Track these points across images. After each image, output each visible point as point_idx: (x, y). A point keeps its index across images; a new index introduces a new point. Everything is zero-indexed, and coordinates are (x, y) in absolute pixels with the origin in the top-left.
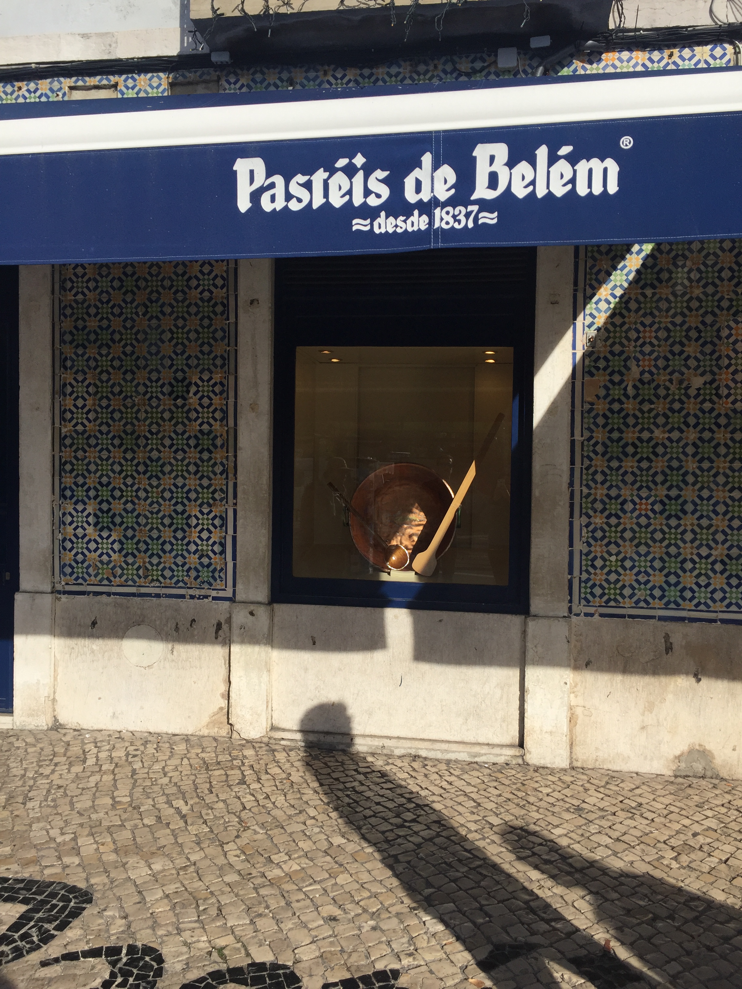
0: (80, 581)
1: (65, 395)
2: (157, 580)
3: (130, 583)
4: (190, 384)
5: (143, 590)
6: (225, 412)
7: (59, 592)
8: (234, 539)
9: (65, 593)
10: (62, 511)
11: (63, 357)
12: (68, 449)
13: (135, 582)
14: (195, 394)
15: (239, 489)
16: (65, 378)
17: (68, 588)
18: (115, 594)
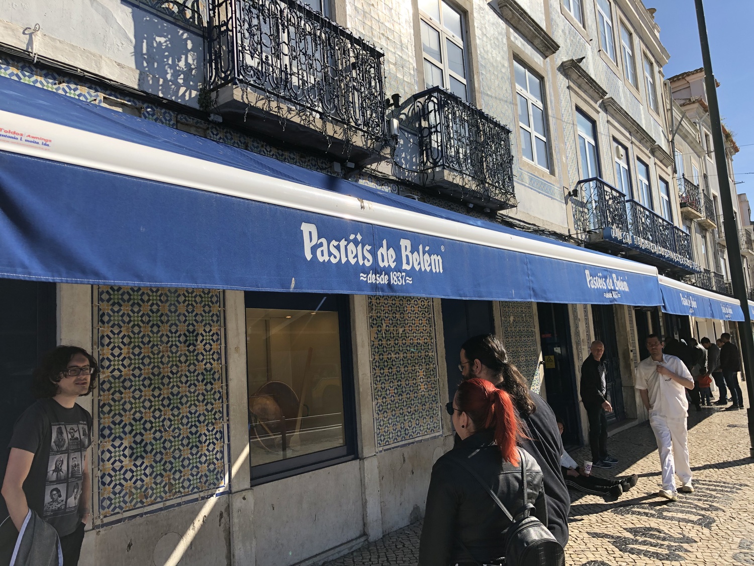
0: (117, 510)
1: (103, 345)
2: (179, 491)
3: (159, 500)
4: (198, 334)
5: (168, 503)
6: (219, 354)
7: (98, 527)
8: (229, 446)
9: (103, 525)
10: (101, 449)
11: (101, 313)
12: (106, 393)
13: (161, 497)
14: (201, 342)
15: (231, 408)
16: (103, 331)
17: (106, 520)
18: (146, 513)
